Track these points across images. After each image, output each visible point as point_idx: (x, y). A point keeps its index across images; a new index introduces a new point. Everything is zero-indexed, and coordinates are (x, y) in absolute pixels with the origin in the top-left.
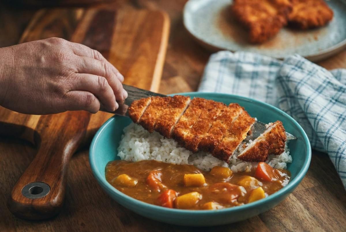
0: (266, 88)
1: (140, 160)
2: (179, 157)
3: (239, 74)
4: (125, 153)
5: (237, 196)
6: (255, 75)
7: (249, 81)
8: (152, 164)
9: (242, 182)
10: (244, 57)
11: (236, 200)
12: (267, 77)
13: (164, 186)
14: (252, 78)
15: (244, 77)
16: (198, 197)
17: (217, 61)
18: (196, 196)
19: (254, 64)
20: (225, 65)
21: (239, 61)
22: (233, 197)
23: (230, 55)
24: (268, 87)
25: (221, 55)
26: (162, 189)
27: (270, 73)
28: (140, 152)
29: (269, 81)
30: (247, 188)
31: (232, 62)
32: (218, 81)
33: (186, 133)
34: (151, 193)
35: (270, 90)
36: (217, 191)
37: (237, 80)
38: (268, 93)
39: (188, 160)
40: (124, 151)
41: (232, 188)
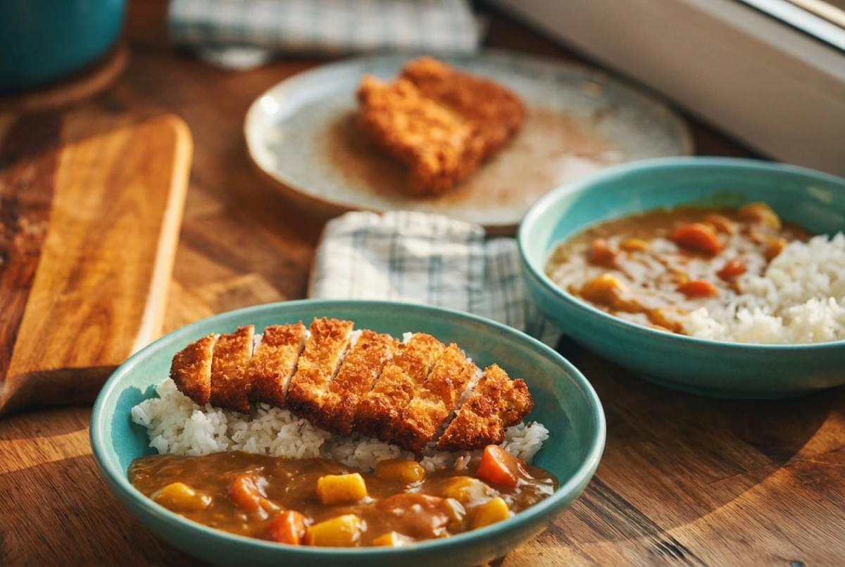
0: (465, 292)
1: (206, 452)
2: (299, 442)
3: (397, 263)
4: (168, 438)
5: (445, 520)
6: (435, 264)
7: (424, 279)
8: (238, 461)
9: (451, 490)
10: (408, 224)
11: (444, 528)
12: (464, 267)
13: (274, 507)
14: (431, 271)
15: (412, 270)
16: (358, 525)
17: (346, 235)
18: (351, 523)
19: (431, 240)
20: (364, 244)
21: (395, 235)
22: (437, 522)
23: (373, 221)
24: (470, 290)
25: (353, 221)
26: (272, 514)
27: (472, 258)
28: (206, 435)
29: (470, 277)
30: (464, 501)
31: (379, 235)
32: (352, 279)
33: (320, 393)
34: (247, 522)
35: (475, 297)
36: (398, 511)
37: (396, 276)
38: (471, 303)
39: (319, 448)
40: (166, 434)
41: (432, 503)
